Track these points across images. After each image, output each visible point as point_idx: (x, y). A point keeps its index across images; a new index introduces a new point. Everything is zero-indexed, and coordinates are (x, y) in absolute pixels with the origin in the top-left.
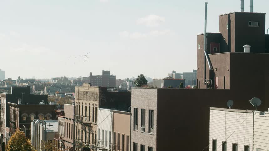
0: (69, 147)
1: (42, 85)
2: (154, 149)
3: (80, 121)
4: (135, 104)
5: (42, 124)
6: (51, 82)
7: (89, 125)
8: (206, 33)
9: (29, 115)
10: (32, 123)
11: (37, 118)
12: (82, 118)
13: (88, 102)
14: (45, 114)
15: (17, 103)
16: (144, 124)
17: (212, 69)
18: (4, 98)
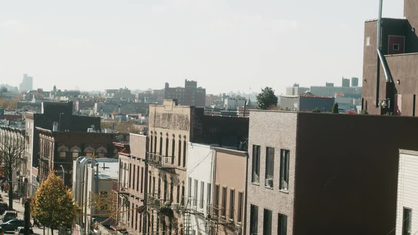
0: (137, 206)
1: (91, 100)
2: (288, 219)
3: (156, 163)
4: (254, 138)
5: (91, 165)
6: (104, 96)
7: (171, 171)
8: (382, 19)
9: (70, 149)
10: (75, 163)
11: (82, 154)
12: (160, 159)
13: (171, 132)
14: (96, 149)
15: (52, 130)
16: (272, 174)
17: (391, 82)
18: (30, 119)
